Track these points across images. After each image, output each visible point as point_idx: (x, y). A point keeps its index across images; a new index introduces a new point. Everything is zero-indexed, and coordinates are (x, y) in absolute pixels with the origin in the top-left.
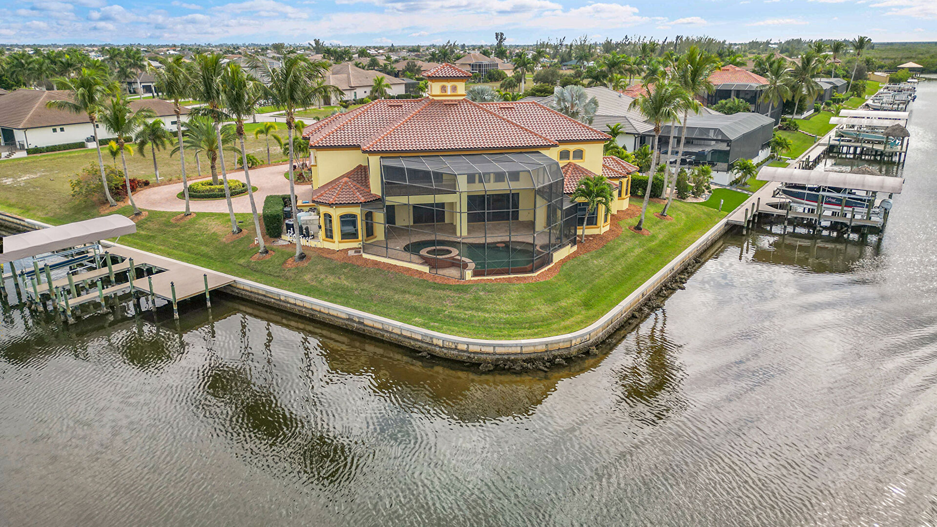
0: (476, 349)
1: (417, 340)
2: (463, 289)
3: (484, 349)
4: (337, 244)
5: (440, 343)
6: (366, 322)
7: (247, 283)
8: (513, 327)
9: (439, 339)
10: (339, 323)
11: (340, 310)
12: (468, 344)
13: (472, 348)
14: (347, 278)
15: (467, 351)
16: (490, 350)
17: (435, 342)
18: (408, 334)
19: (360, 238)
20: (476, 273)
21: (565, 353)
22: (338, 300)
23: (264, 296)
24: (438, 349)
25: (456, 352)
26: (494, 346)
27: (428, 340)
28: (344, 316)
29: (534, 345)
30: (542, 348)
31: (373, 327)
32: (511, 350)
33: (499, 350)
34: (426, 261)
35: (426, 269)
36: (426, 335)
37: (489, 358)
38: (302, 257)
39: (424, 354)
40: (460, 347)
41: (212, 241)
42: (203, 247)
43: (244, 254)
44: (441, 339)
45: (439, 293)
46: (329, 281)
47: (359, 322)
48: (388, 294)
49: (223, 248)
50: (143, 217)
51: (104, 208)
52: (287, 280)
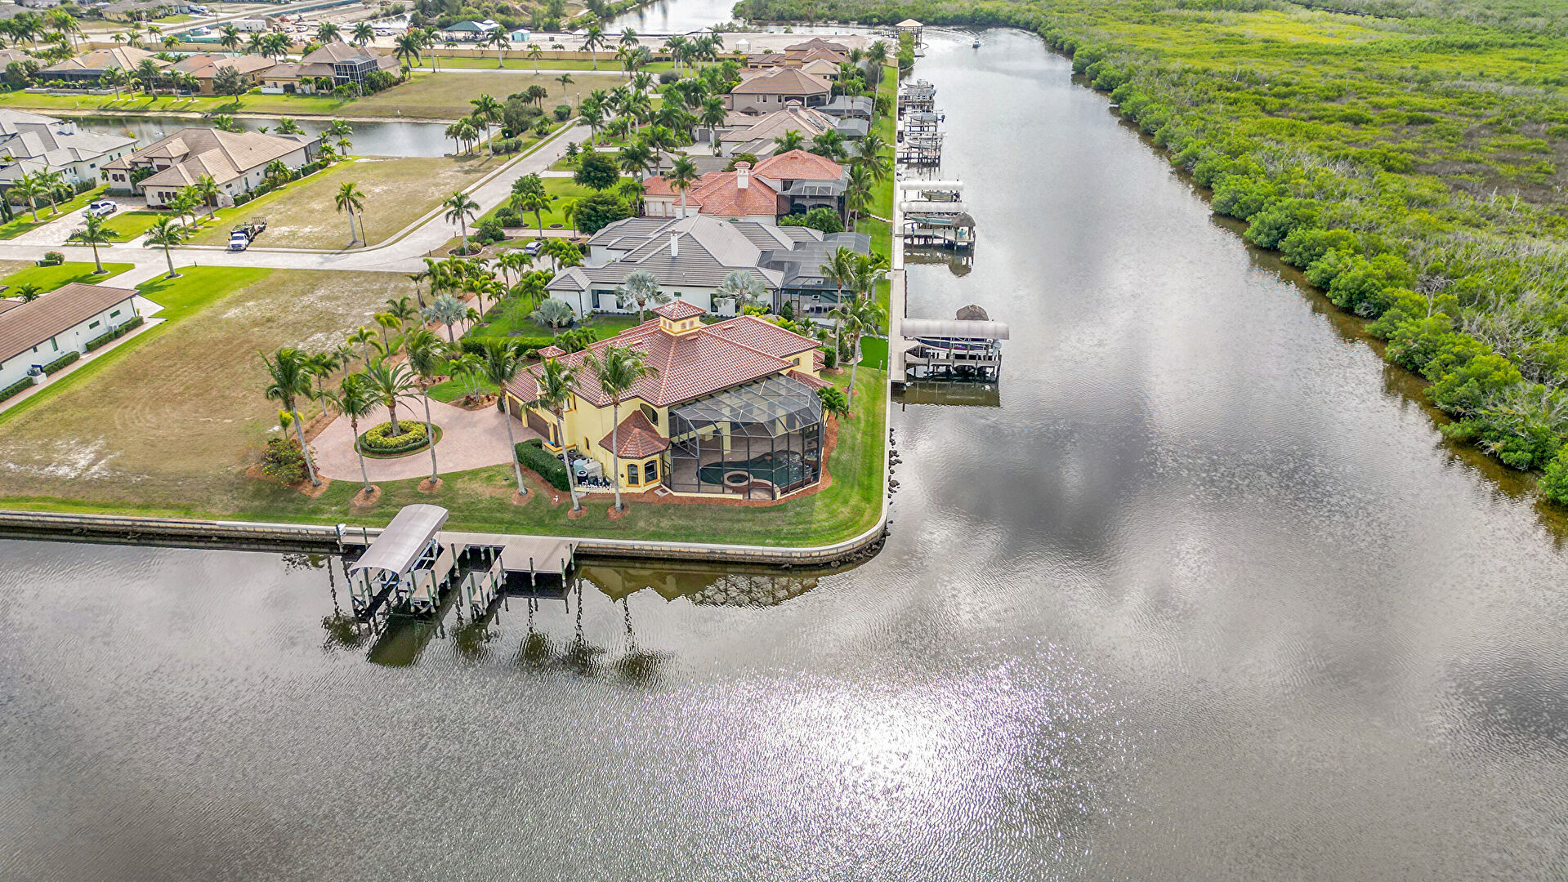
0: (826, 553)
1: (778, 557)
2: (780, 508)
3: (831, 552)
4: (642, 488)
5: (799, 555)
7: (591, 542)
8: (838, 529)
9: (797, 552)
10: (700, 557)
11: (700, 547)
12: (819, 551)
13: (822, 554)
14: (680, 517)
15: (818, 556)
16: (835, 551)
17: (793, 555)
18: (770, 554)
19: (659, 477)
20: (782, 493)
21: (874, 540)
22: (691, 538)
23: (615, 550)
24: (796, 560)
25: (810, 559)
26: (837, 548)
27: (789, 555)
28: (705, 551)
30: (863, 542)
31: (736, 555)
32: (847, 548)
33: (840, 550)
34: (736, 490)
35: (740, 497)
36: (787, 552)
37: (834, 557)
38: (623, 507)
39: (788, 565)
40: (813, 554)
41: (502, 506)
42: (498, 515)
43: (555, 513)
44: (799, 551)
45: (766, 516)
46: (665, 523)
47: (721, 553)
48: (727, 525)
49: (525, 512)
50: (378, 492)
51: (306, 489)
52: (625, 530)
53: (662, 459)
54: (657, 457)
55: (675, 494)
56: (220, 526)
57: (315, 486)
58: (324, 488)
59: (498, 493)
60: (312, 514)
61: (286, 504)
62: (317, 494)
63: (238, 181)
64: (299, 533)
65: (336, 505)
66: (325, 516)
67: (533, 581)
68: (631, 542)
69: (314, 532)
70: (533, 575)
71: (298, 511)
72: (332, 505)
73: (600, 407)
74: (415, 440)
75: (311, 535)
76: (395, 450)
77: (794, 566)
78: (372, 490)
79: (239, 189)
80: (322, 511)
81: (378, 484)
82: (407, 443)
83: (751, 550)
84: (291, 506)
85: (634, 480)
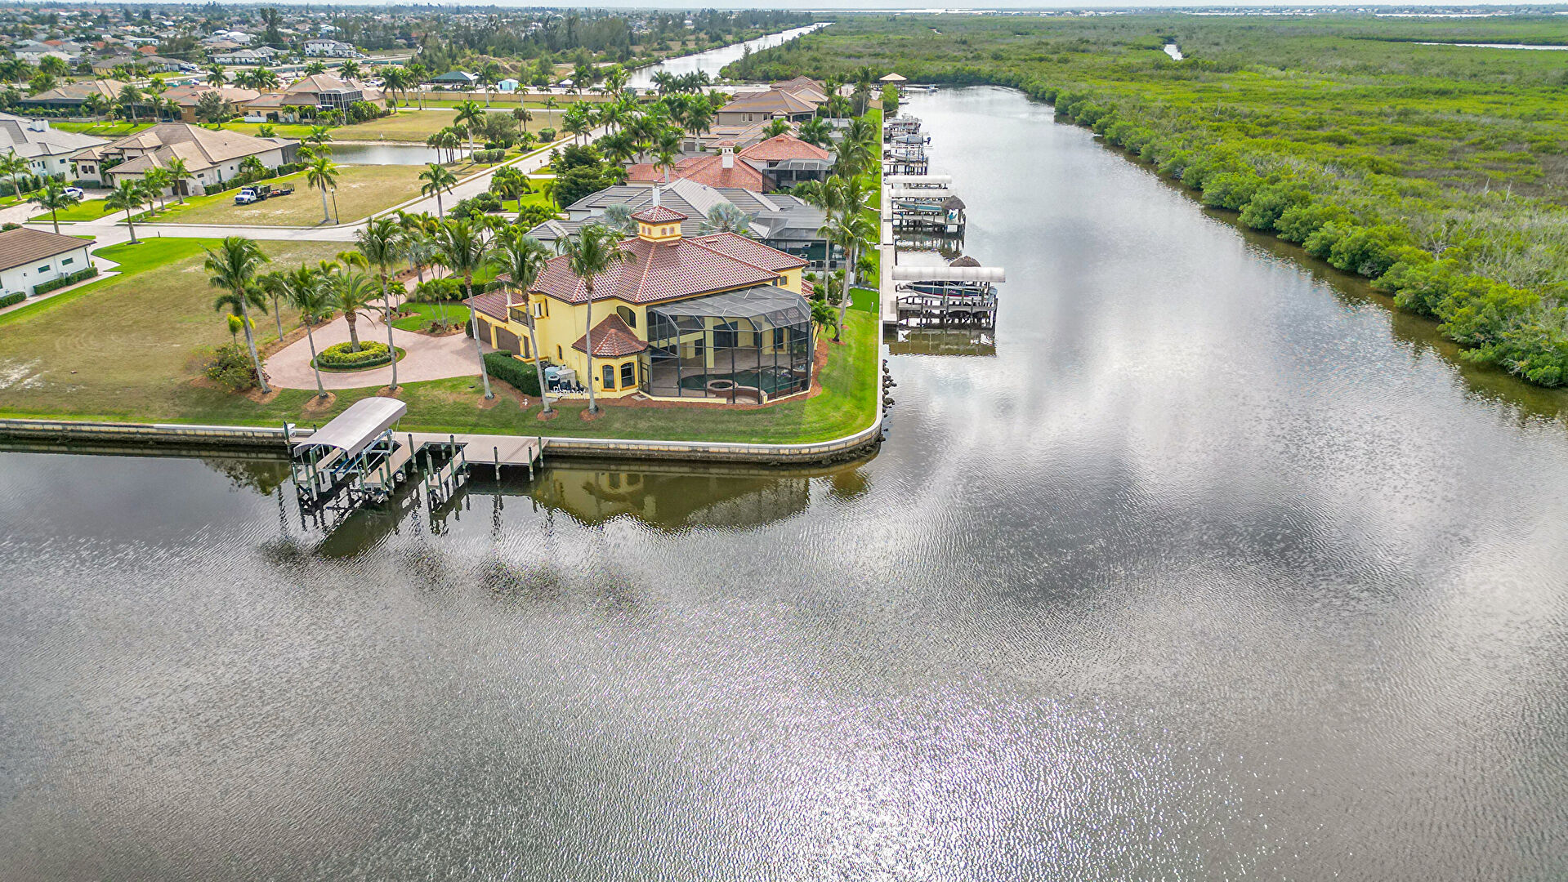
0: (816, 450)
1: (765, 454)
2: (769, 411)
3: (822, 450)
4: (619, 392)
5: (787, 452)
6: (711, 450)
7: (562, 441)
8: (830, 430)
9: (785, 449)
10: (681, 456)
11: (681, 446)
12: (809, 448)
13: (813, 451)
14: (660, 419)
15: (809, 453)
16: (826, 449)
17: (782, 452)
18: (756, 451)
19: (637, 383)
20: (769, 399)
21: (869, 442)
22: (671, 437)
23: (588, 448)
24: (784, 457)
25: (800, 456)
26: (829, 446)
27: (775, 452)
28: (687, 449)
29: (853, 440)
30: (857, 441)
31: (719, 453)
32: (838, 447)
33: (832, 448)
34: (719, 395)
35: (724, 401)
36: (774, 448)
37: (825, 455)
38: (597, 409)
39: (775, 463)
40: (803, 452)
41: (467, 410)
42: (462, 418)
43: (524, 416)
44: (787, 448)
45: (752, 417)
46: (643, 425)
47: (704, 451)
48: (712, 426)
49: (491, 416)
50: (332, 398)
51: (255, 396)
52: (601, 430)
53: (640, 362)
54: (634, 359)
55: (654, 399)
56: (158, 429)
57: (264, 393)
58: (274, 395)
59: (462, 399)
60: (261, 418)
61: (231, 410)
62: (267, 400)
63: (209, 172)
64: (244, 436)
65: (285, 411)
66: (274, 420)
67: (497, 474)
68: (606, 441)
69: (260, 435)
70: (498, 467)
71: (244, 416)
72: (282, 410)
73: (574, 304)
74: (376, 356)
75: (257, 438)
76: (354, 364)
77: (782, 464)
78: (326, 396)
79: (211, 179)
80: (270, 416)
81: (331, 391)
82: (367, 358)
83: (736, 447)
84: (237, 412)
85: (609, 384)
